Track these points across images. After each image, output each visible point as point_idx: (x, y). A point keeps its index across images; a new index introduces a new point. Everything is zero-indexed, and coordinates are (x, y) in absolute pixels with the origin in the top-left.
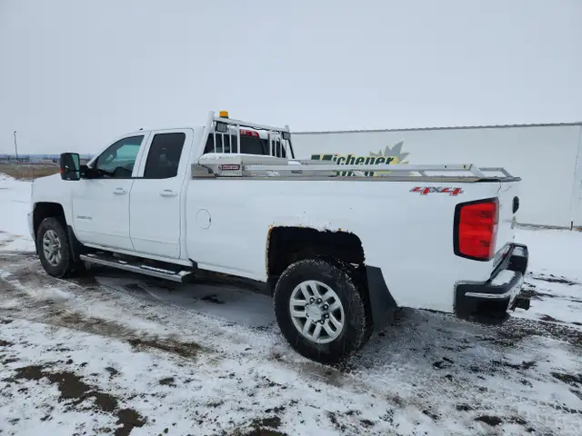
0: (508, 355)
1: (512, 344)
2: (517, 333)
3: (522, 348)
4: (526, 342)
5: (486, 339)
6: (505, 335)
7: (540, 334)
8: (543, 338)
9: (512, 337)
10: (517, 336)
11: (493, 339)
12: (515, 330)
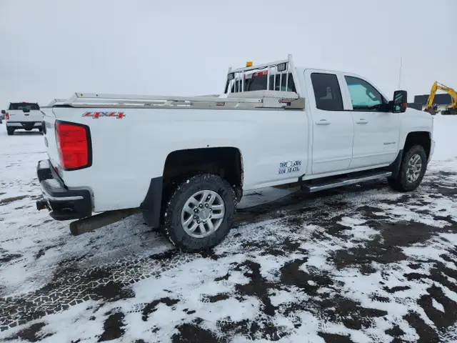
0: (58, 253)
1: (60, 264)
2: (61, 280)
3: (50, 266)
4: (49, 274)
5: (84, 257)
6: (70, 270)
7: (37, 293)
8: (33, 290)
9: (64, 272)
10: (61, 276)
11: (78, 260)
12: (65, 282)
